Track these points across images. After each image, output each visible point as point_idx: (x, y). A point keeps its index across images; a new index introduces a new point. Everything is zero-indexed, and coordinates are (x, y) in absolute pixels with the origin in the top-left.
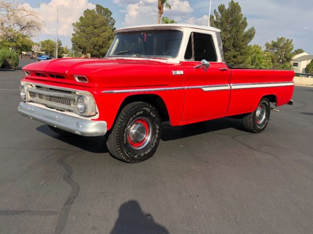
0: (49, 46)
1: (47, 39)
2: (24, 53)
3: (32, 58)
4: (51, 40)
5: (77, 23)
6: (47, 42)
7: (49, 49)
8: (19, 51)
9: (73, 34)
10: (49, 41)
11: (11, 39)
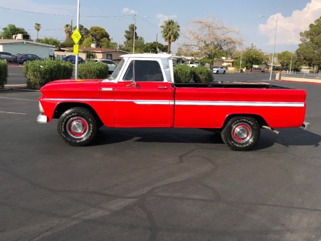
0: (285, 58)
1: (284, 51)
2: (256, 66)
3: (262, 71)
4: (289, 51)
5: (306, 32)
6: (284, 54)
7: (285, 61)
8: (249, 64)
9: (300, 45)
10: (286, 52)
11: (209, 55)
